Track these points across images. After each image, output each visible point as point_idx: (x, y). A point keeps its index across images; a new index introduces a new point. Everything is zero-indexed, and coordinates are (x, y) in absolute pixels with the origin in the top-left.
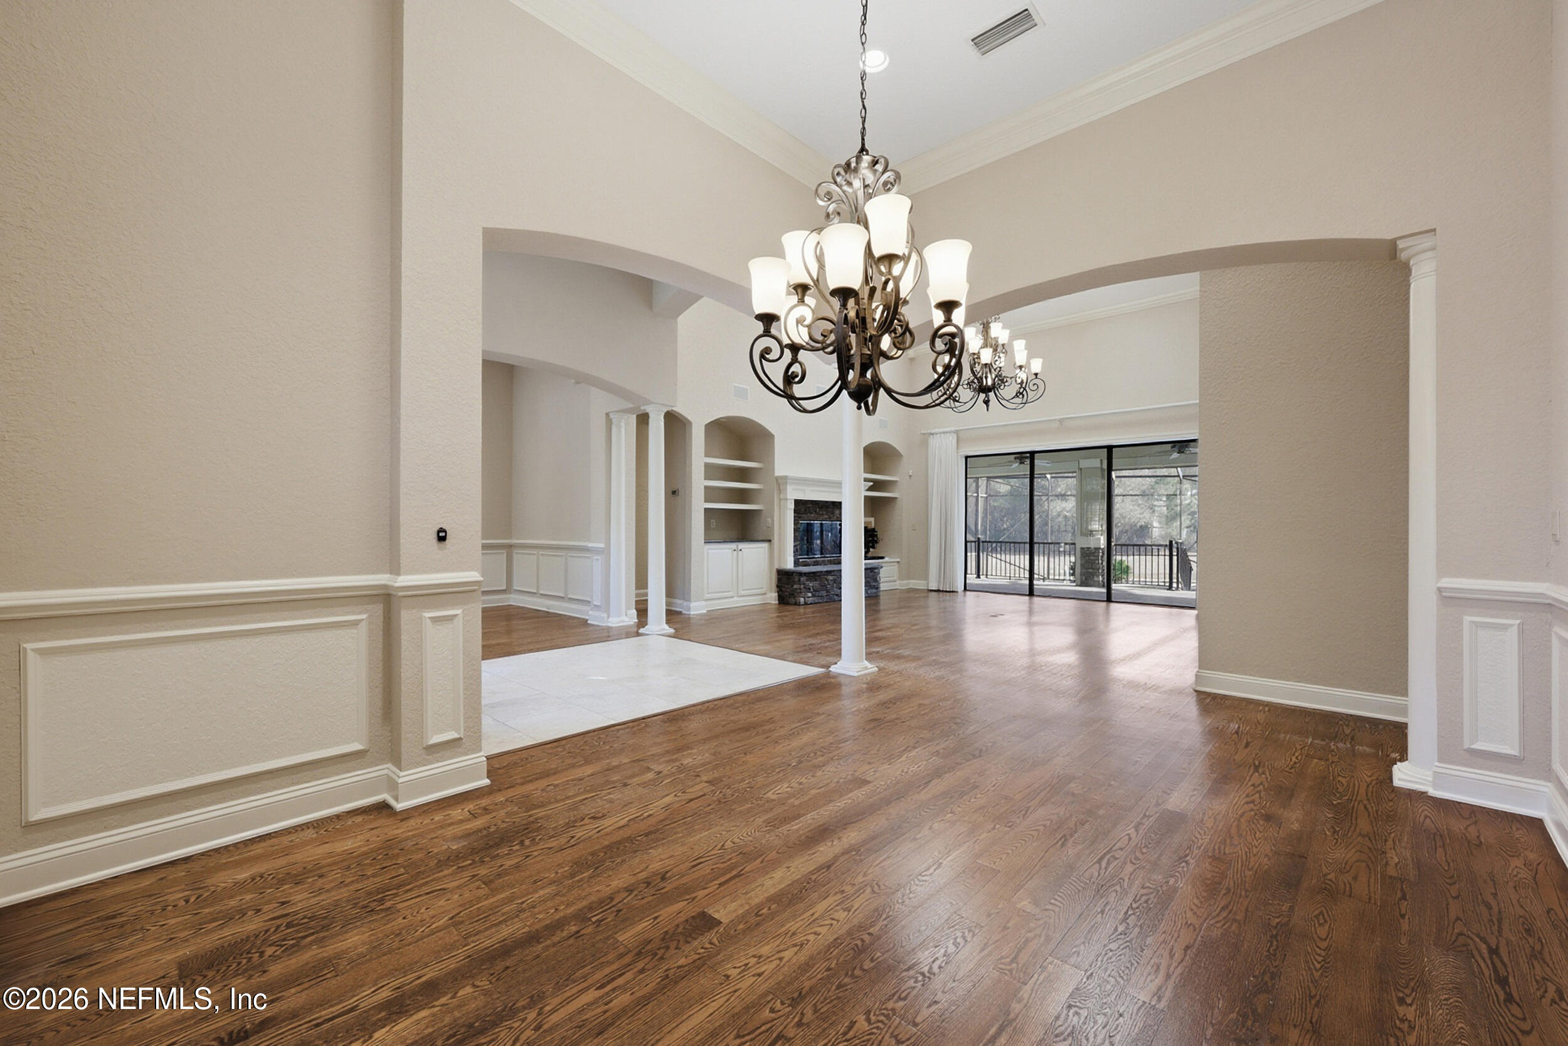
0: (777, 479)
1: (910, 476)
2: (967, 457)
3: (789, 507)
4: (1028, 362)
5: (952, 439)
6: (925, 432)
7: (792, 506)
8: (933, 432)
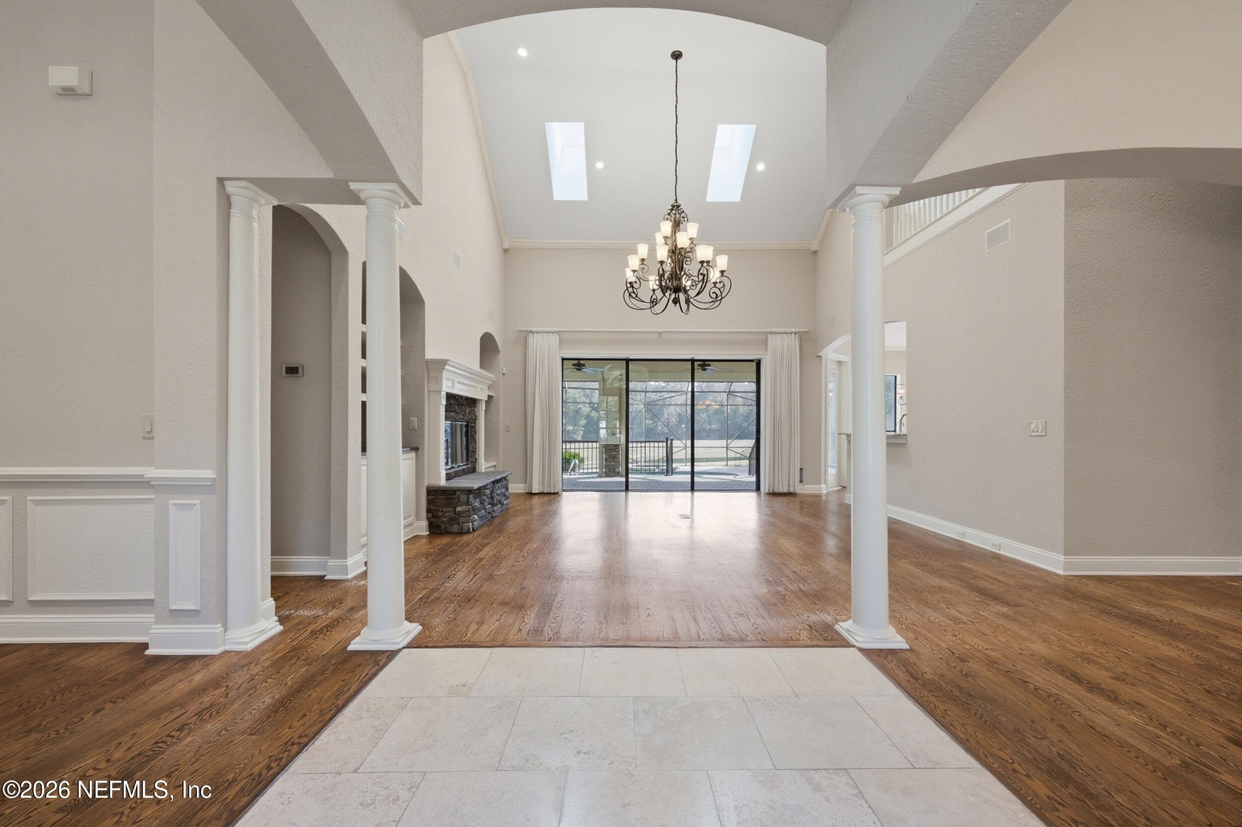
0: (428, 363)
1: (504, 374)
2: (563, 359)
3: (442, 403)
4: (714, 259)
5: (555, 339)
6: (524, 329)
7: (444, 402)
8: (534, 329)
